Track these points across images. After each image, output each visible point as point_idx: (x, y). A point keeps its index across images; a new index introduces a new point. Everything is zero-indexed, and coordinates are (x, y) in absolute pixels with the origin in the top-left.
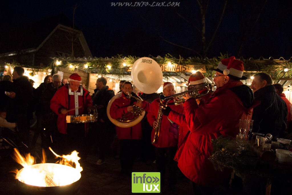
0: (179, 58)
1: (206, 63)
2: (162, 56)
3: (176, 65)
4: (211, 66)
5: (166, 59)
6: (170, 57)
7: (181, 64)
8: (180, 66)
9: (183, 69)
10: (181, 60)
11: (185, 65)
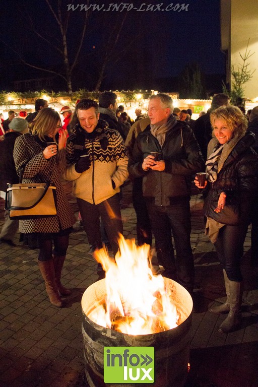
0: (51, 93)
1: (71, 95)
2: (39, 92)
3: (50, 98)
4: (74, 97)
5: (42, 94)
6: (45, 92)
7: (53, 97)
8: (53, 98)
9: (56, 101)
10: (53, 94)
11: (56, 97)
